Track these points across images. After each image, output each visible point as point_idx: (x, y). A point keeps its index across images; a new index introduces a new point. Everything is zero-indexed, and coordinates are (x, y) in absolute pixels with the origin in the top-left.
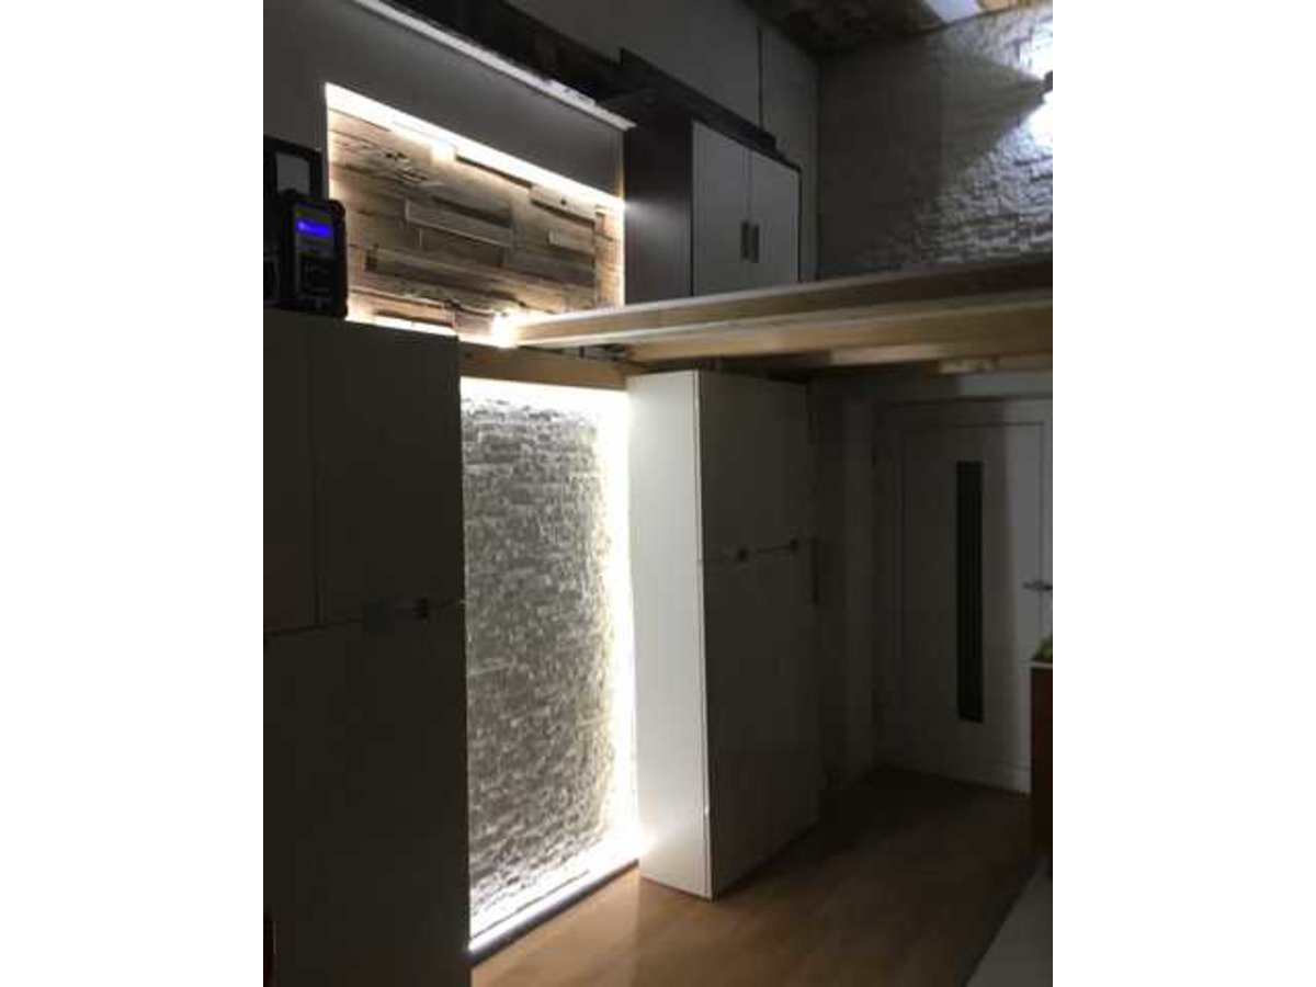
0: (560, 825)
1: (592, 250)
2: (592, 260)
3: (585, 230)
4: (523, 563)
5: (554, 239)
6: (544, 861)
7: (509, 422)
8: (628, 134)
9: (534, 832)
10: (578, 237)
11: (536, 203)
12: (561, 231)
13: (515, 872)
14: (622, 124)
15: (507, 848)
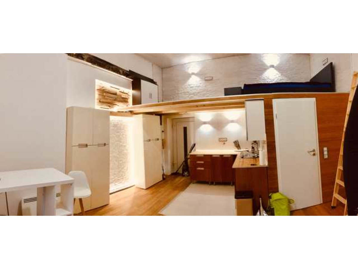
0: (123, 178)
1: (127, 98)
2: (127, 99)
3: (127, 95)
4: (118, 141)
5: (123, 96)
6: (120, 183)
7: (116, 122)
8: (132, 81)
9: (119, 179)
10: (126, 96)
11: (120, 92)
12: (123, 95)
13: (116, 183)
14: (132, 80)
15: (115, 180)
